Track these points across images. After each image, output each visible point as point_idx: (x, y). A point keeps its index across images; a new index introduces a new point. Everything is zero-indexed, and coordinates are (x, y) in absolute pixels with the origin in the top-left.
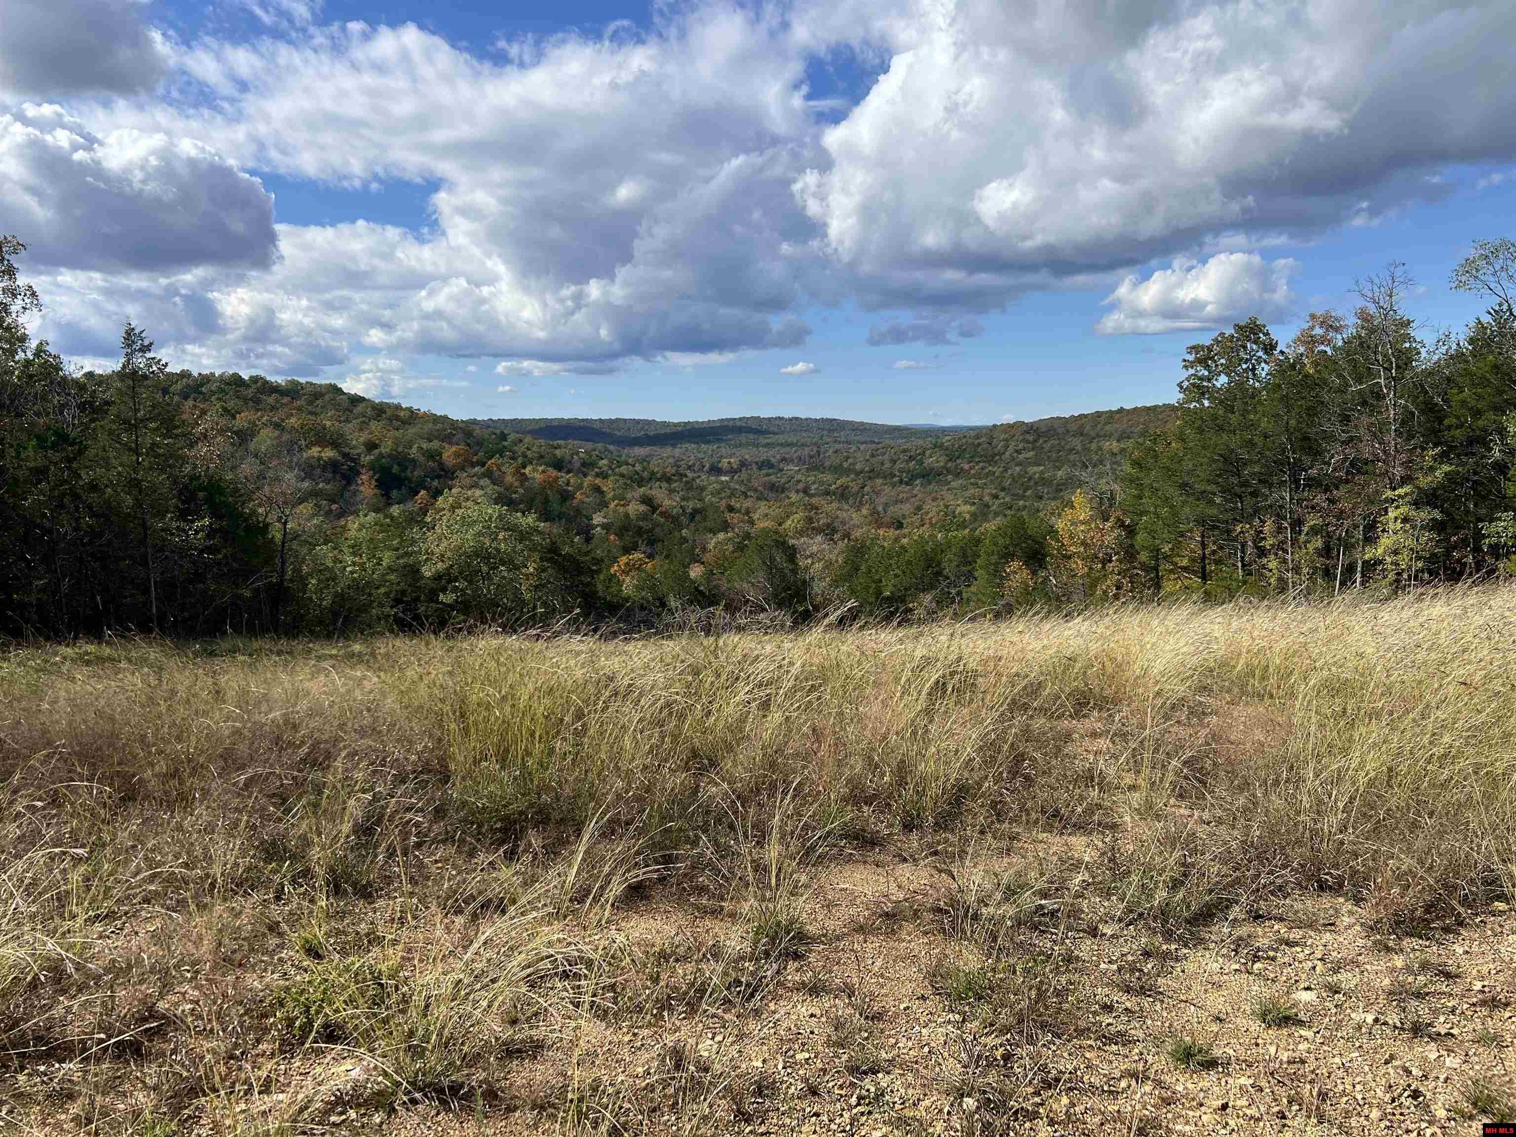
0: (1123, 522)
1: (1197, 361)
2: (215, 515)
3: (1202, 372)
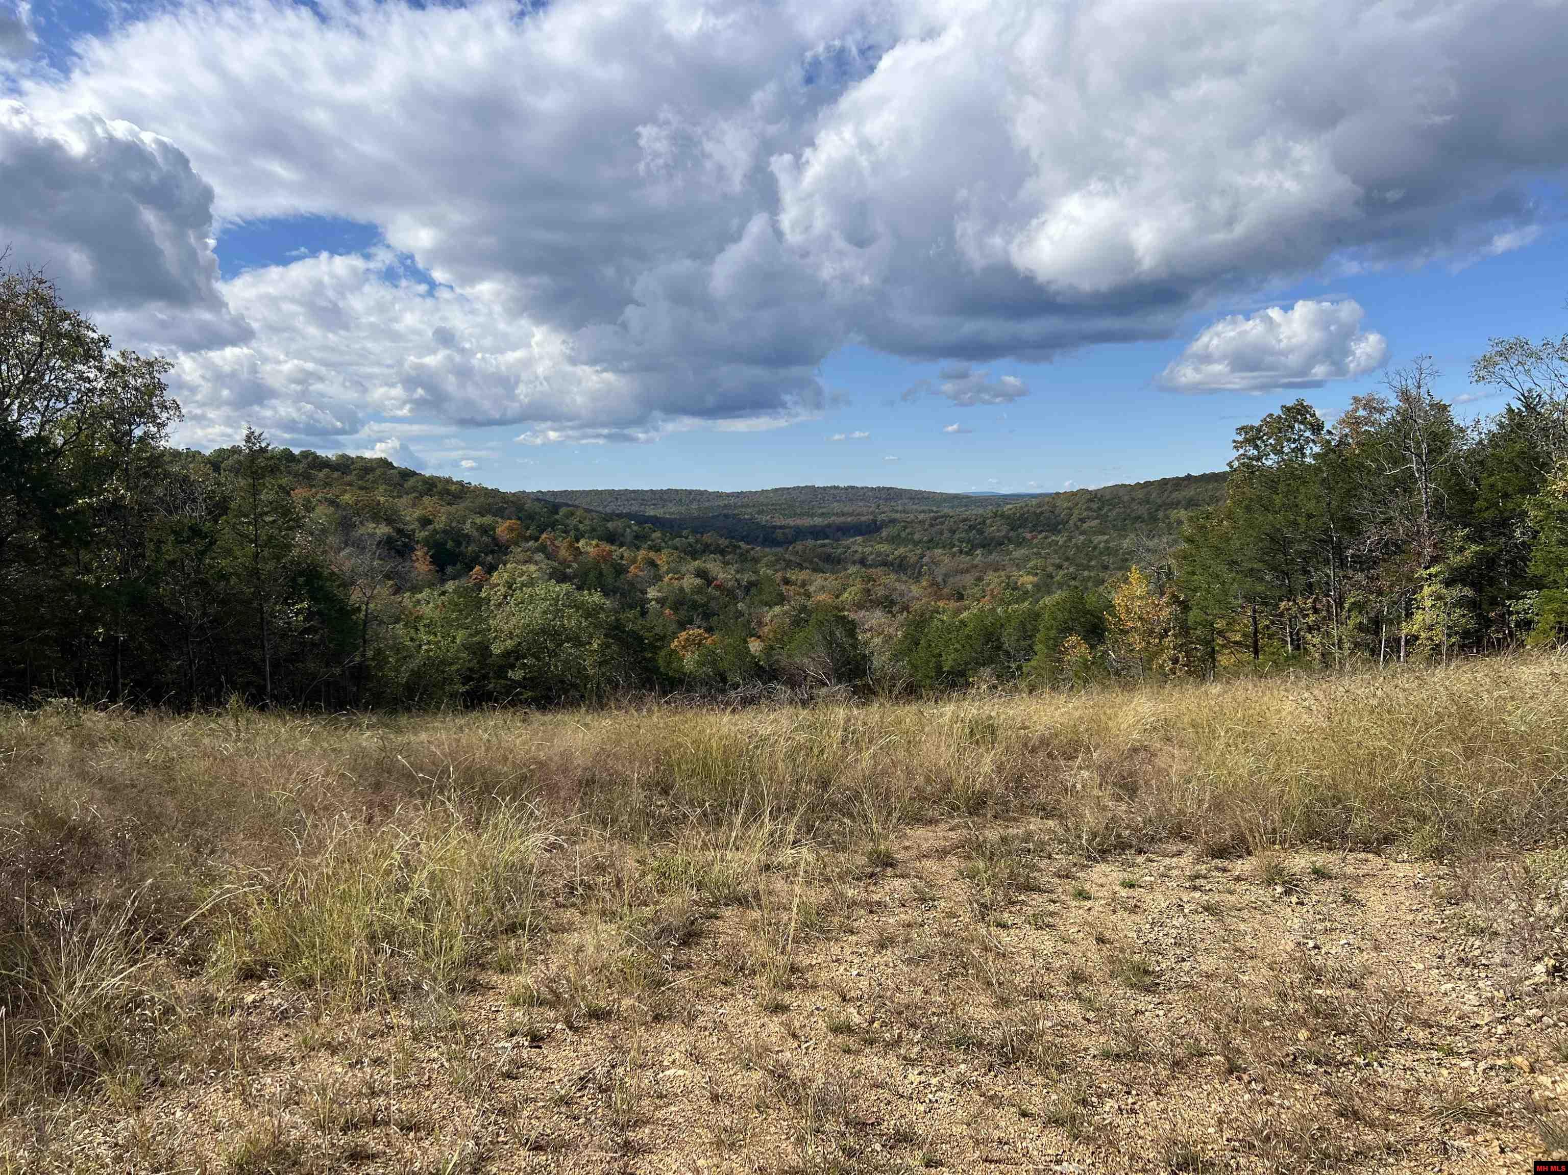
0: (1178, 598)
1: (1247, 441)
2: (313, 598)
3: (1253, 452)
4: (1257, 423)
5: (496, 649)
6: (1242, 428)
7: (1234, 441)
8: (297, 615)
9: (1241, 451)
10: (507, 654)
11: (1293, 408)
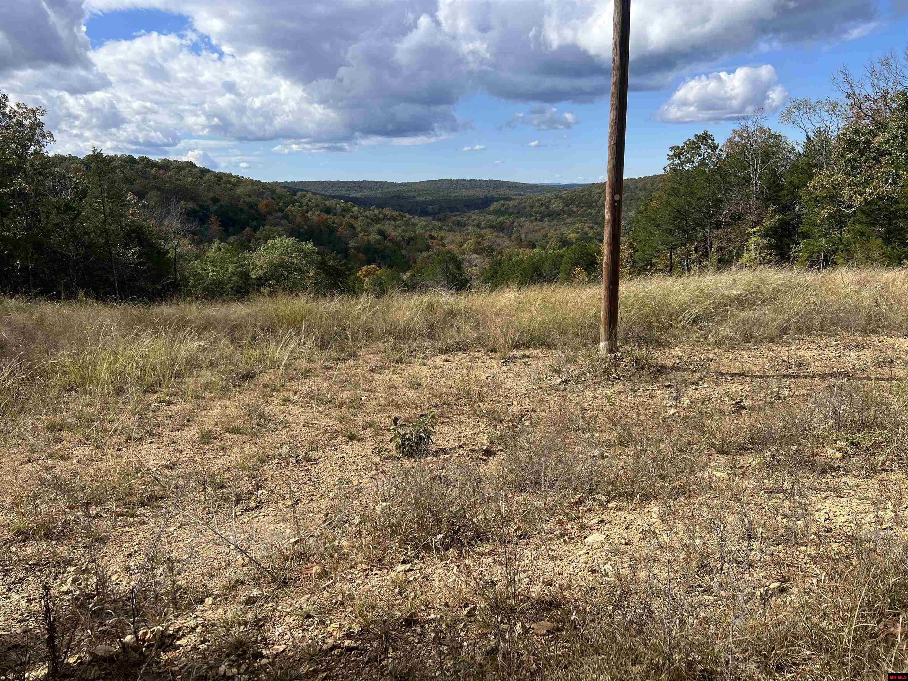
1: (675, 155)
2: (141, 245)
3: (677, 161)
4: (681, 145)
5: (253, 275)
6: (673, 148)
7: (668, 155)
8: (133, 255)
9: (672, 161)
10: (260, 278)
11: (701, 136)
